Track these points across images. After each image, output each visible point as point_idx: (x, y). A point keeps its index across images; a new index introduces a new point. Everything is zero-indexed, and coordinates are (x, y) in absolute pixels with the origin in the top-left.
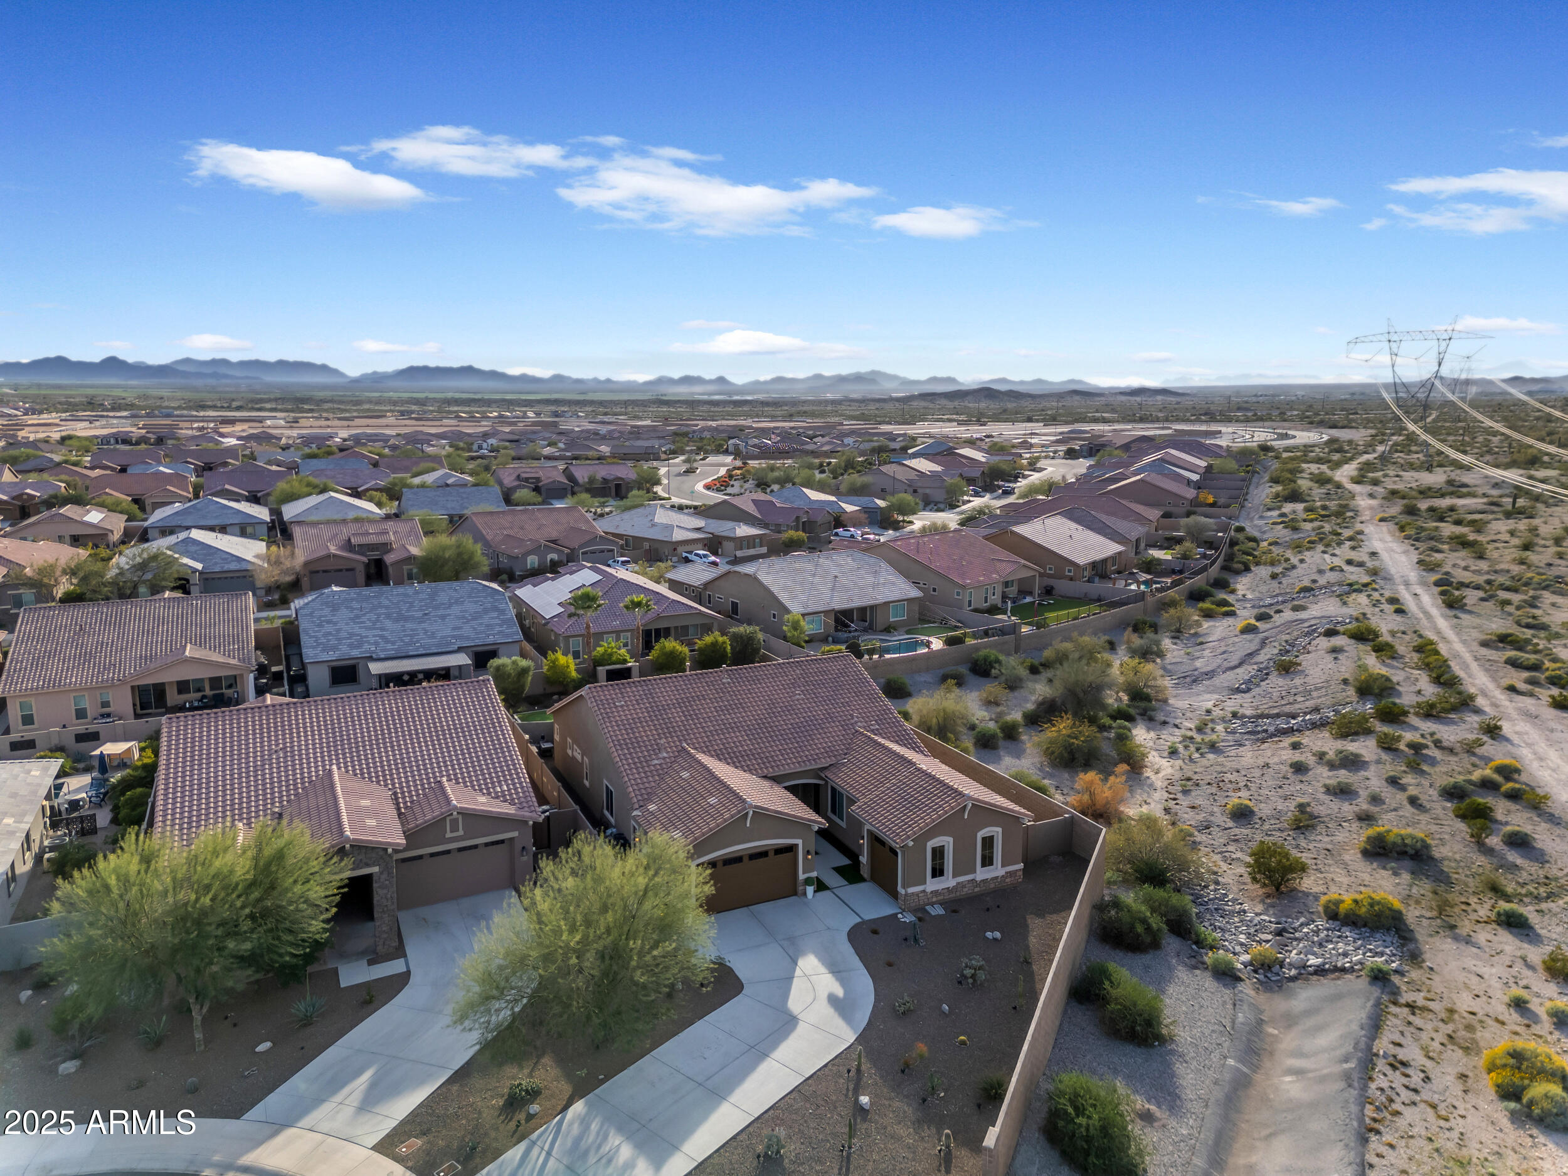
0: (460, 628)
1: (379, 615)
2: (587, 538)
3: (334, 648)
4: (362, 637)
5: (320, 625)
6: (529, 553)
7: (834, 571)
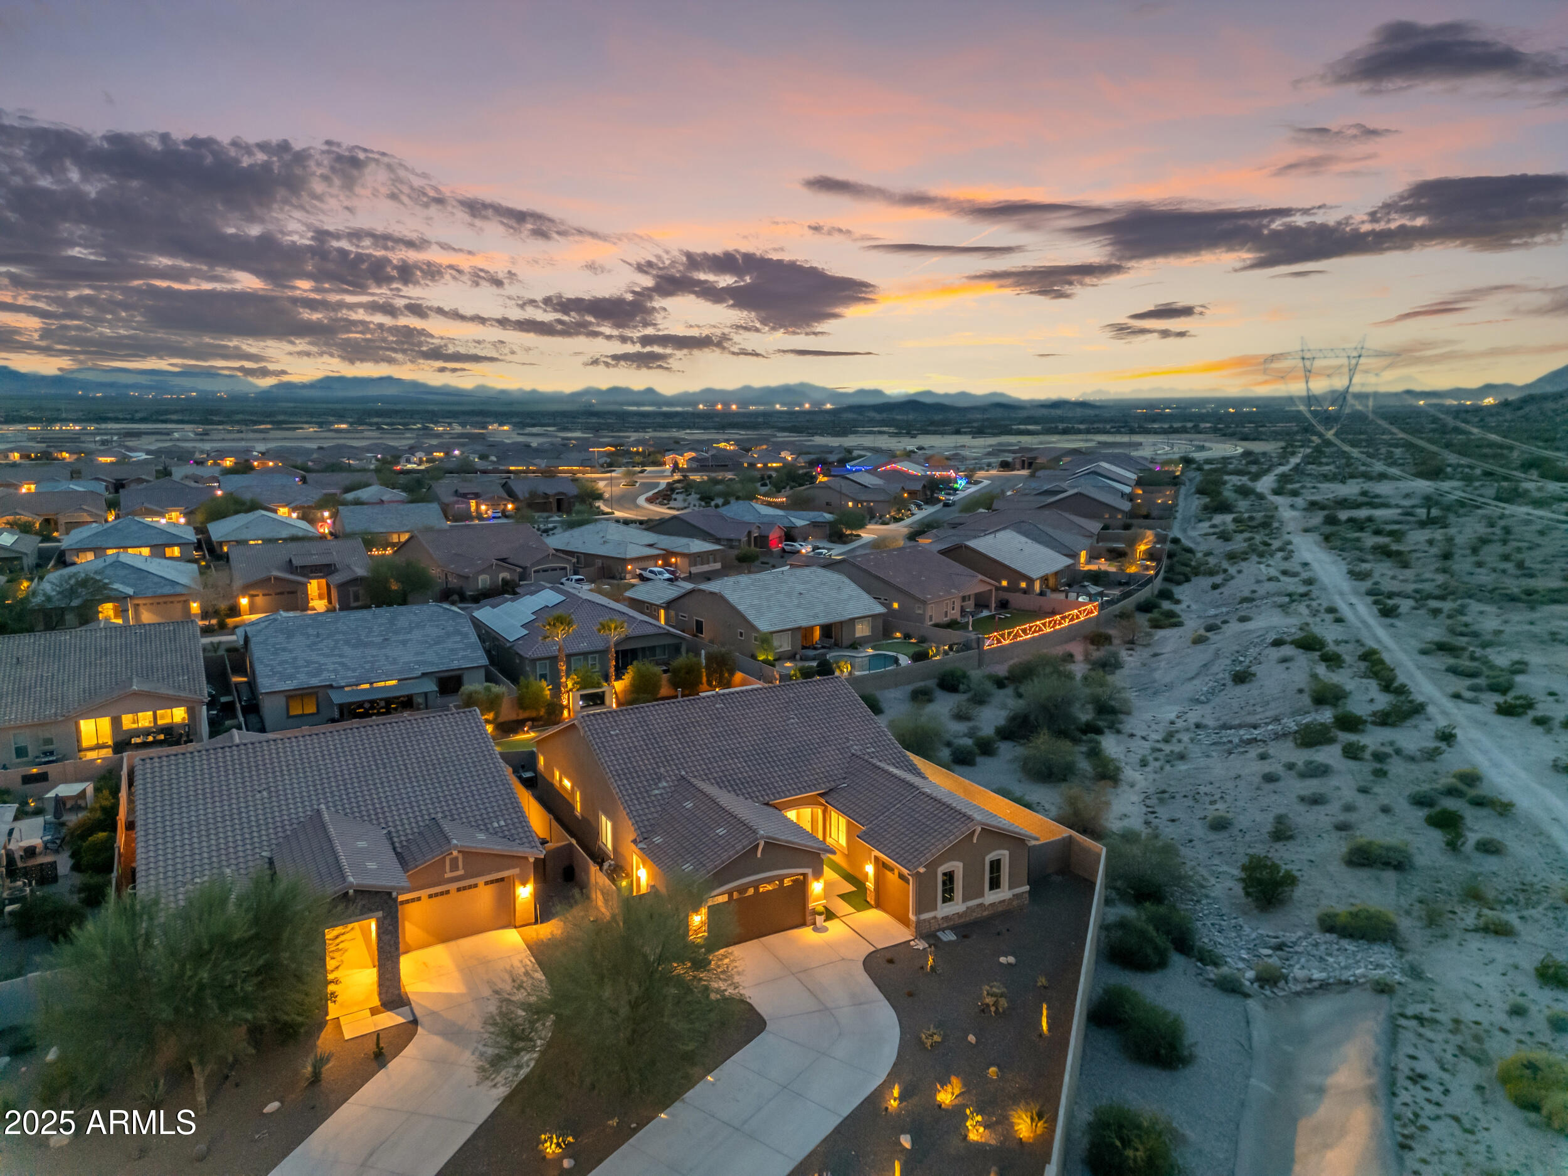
0: (423, 653)
1: (337, 642)
2: (540, 556)
3: (291, 677)
4: (321, 665)
7: (800, 588)
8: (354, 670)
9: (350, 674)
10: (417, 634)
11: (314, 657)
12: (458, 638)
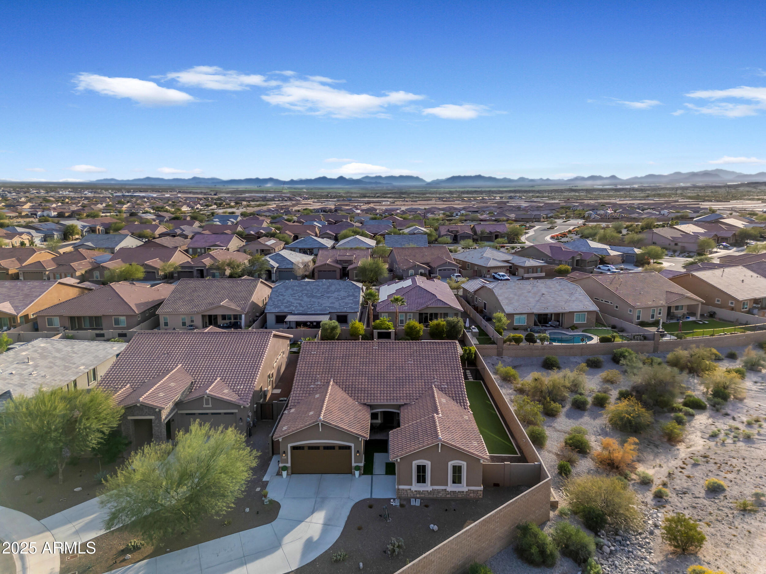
0: (334, 303)
1: (303, 294)
2: (442, 262)
3: (279, 307)
4: (292, 303)
6: (410, 268)
7: (544, 291)
8: (303, 307)
9: (301, 309)
10: (336, 294)
11: (291, 300)
12: (351, 298)
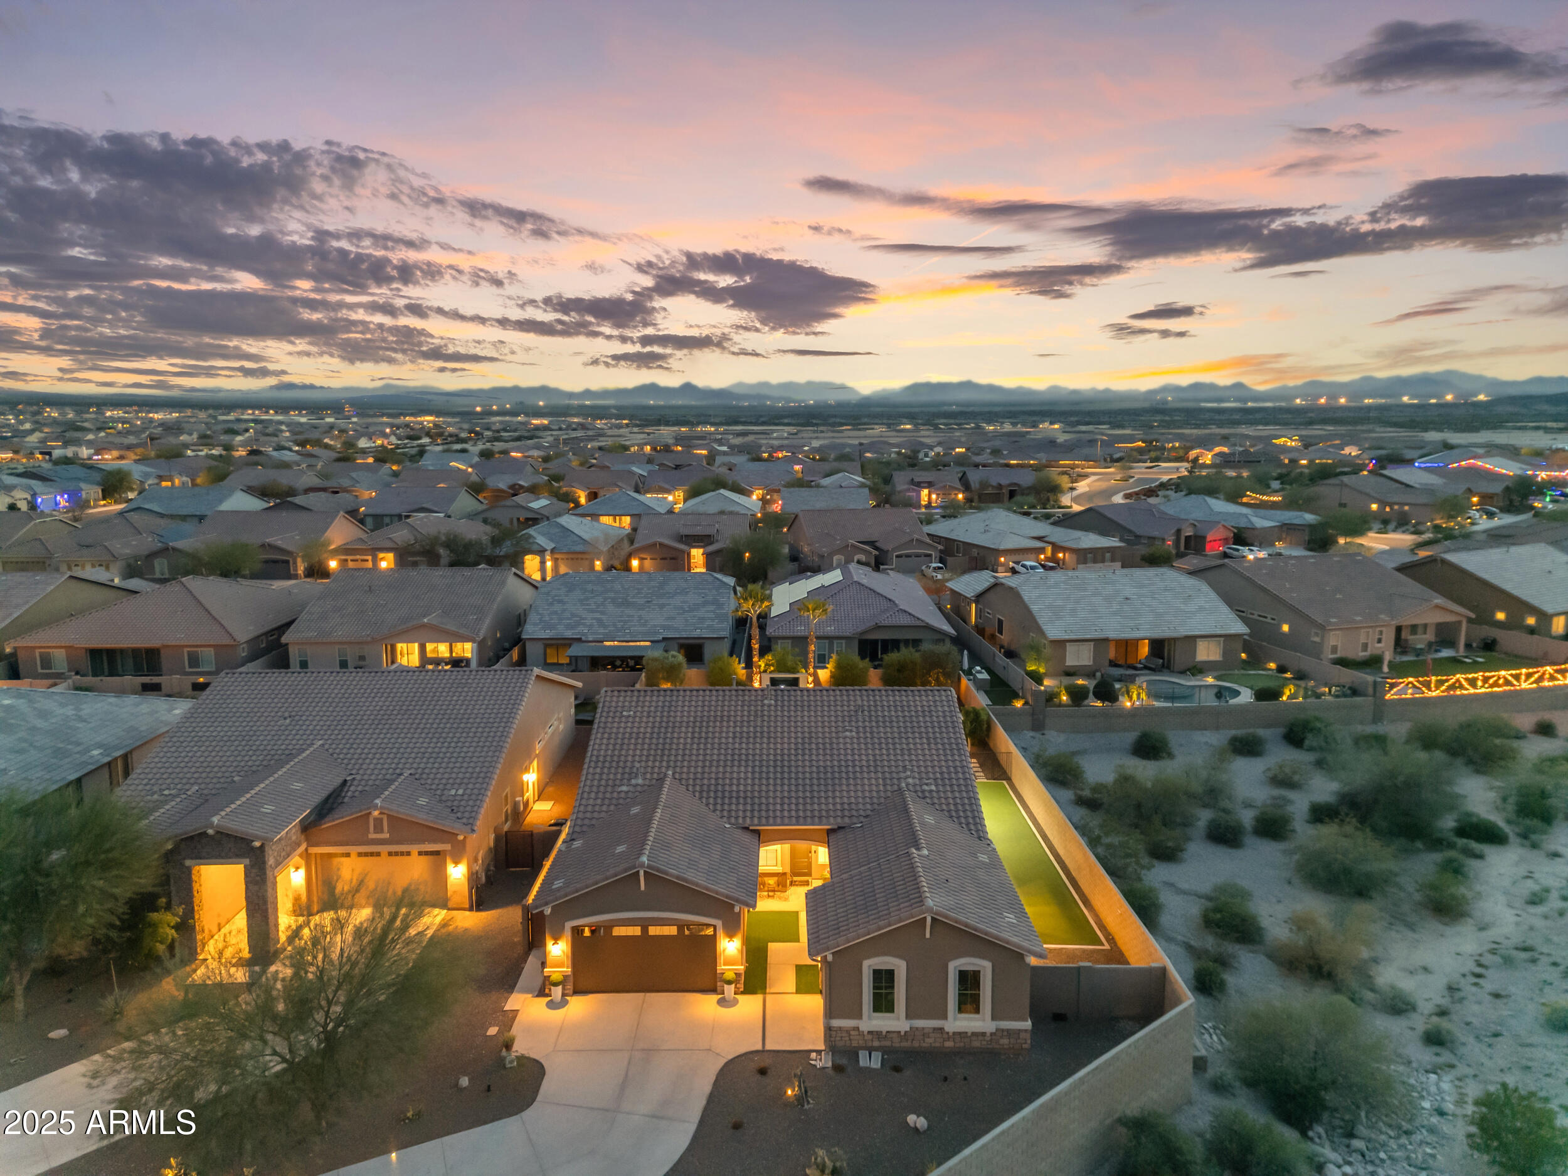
2: (901, 542)
4: (582, 619)
5: (551, 604)
6: (835, 553)
10: (677, 600)
11: (580, 612)
